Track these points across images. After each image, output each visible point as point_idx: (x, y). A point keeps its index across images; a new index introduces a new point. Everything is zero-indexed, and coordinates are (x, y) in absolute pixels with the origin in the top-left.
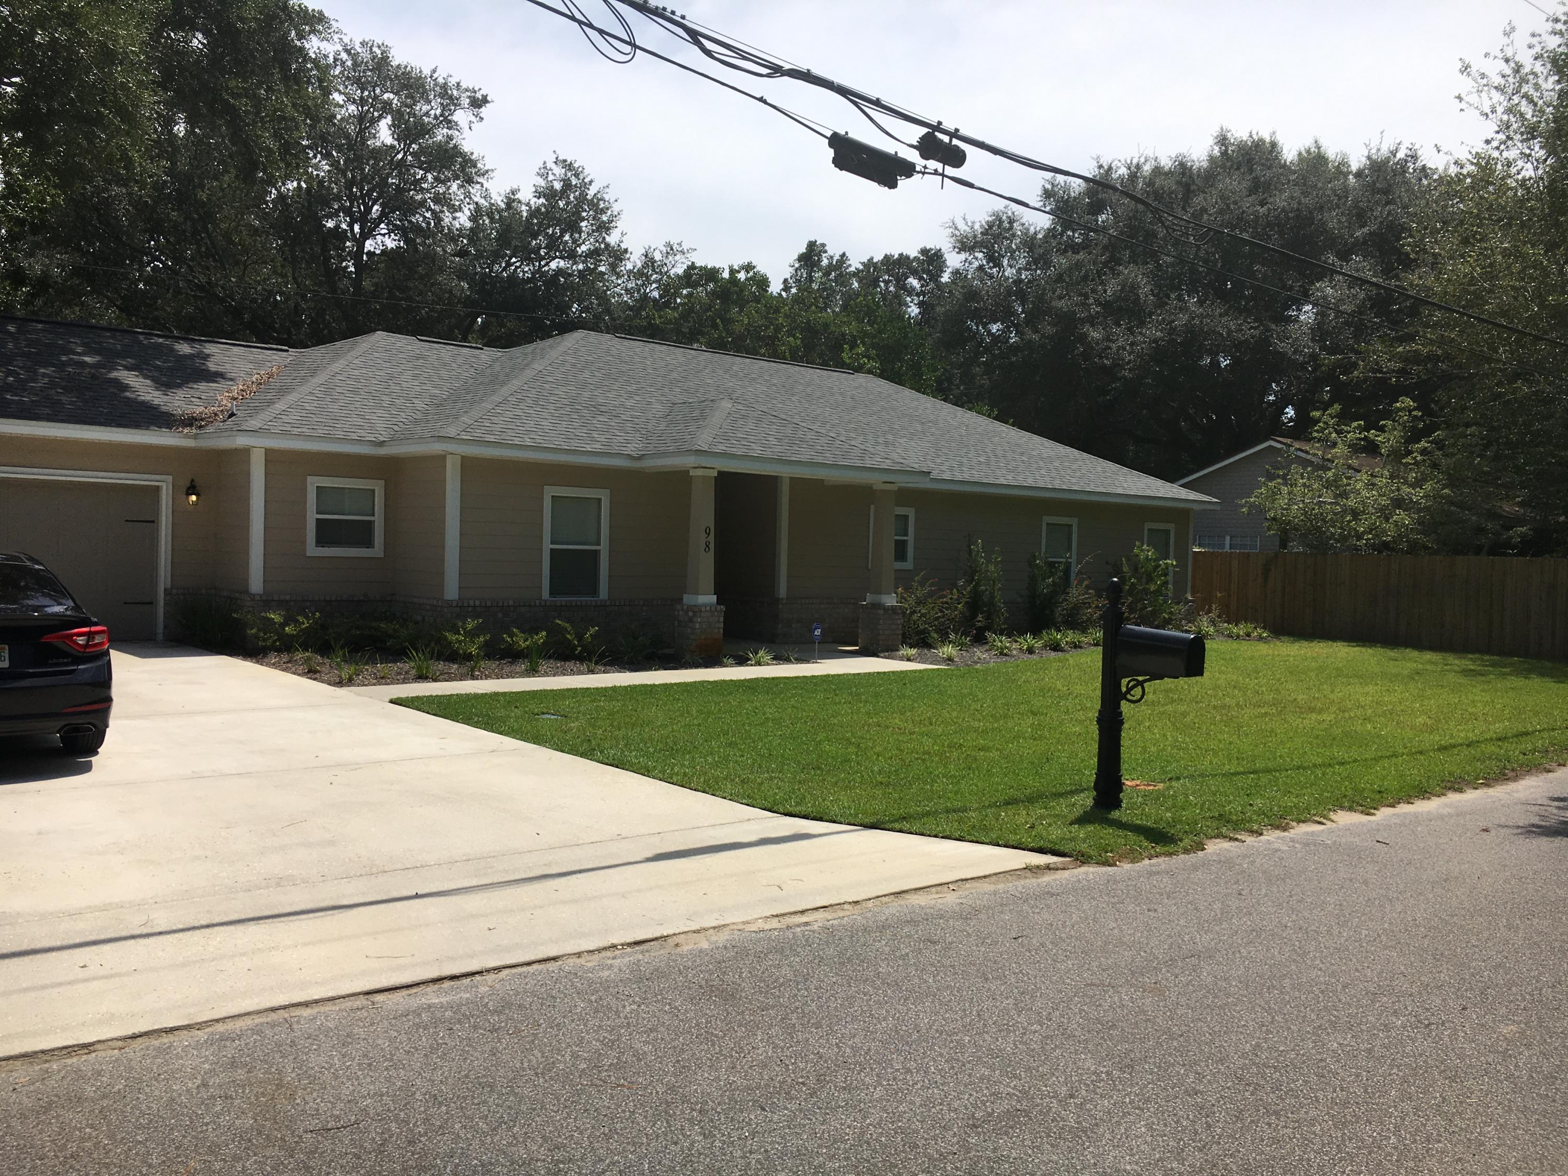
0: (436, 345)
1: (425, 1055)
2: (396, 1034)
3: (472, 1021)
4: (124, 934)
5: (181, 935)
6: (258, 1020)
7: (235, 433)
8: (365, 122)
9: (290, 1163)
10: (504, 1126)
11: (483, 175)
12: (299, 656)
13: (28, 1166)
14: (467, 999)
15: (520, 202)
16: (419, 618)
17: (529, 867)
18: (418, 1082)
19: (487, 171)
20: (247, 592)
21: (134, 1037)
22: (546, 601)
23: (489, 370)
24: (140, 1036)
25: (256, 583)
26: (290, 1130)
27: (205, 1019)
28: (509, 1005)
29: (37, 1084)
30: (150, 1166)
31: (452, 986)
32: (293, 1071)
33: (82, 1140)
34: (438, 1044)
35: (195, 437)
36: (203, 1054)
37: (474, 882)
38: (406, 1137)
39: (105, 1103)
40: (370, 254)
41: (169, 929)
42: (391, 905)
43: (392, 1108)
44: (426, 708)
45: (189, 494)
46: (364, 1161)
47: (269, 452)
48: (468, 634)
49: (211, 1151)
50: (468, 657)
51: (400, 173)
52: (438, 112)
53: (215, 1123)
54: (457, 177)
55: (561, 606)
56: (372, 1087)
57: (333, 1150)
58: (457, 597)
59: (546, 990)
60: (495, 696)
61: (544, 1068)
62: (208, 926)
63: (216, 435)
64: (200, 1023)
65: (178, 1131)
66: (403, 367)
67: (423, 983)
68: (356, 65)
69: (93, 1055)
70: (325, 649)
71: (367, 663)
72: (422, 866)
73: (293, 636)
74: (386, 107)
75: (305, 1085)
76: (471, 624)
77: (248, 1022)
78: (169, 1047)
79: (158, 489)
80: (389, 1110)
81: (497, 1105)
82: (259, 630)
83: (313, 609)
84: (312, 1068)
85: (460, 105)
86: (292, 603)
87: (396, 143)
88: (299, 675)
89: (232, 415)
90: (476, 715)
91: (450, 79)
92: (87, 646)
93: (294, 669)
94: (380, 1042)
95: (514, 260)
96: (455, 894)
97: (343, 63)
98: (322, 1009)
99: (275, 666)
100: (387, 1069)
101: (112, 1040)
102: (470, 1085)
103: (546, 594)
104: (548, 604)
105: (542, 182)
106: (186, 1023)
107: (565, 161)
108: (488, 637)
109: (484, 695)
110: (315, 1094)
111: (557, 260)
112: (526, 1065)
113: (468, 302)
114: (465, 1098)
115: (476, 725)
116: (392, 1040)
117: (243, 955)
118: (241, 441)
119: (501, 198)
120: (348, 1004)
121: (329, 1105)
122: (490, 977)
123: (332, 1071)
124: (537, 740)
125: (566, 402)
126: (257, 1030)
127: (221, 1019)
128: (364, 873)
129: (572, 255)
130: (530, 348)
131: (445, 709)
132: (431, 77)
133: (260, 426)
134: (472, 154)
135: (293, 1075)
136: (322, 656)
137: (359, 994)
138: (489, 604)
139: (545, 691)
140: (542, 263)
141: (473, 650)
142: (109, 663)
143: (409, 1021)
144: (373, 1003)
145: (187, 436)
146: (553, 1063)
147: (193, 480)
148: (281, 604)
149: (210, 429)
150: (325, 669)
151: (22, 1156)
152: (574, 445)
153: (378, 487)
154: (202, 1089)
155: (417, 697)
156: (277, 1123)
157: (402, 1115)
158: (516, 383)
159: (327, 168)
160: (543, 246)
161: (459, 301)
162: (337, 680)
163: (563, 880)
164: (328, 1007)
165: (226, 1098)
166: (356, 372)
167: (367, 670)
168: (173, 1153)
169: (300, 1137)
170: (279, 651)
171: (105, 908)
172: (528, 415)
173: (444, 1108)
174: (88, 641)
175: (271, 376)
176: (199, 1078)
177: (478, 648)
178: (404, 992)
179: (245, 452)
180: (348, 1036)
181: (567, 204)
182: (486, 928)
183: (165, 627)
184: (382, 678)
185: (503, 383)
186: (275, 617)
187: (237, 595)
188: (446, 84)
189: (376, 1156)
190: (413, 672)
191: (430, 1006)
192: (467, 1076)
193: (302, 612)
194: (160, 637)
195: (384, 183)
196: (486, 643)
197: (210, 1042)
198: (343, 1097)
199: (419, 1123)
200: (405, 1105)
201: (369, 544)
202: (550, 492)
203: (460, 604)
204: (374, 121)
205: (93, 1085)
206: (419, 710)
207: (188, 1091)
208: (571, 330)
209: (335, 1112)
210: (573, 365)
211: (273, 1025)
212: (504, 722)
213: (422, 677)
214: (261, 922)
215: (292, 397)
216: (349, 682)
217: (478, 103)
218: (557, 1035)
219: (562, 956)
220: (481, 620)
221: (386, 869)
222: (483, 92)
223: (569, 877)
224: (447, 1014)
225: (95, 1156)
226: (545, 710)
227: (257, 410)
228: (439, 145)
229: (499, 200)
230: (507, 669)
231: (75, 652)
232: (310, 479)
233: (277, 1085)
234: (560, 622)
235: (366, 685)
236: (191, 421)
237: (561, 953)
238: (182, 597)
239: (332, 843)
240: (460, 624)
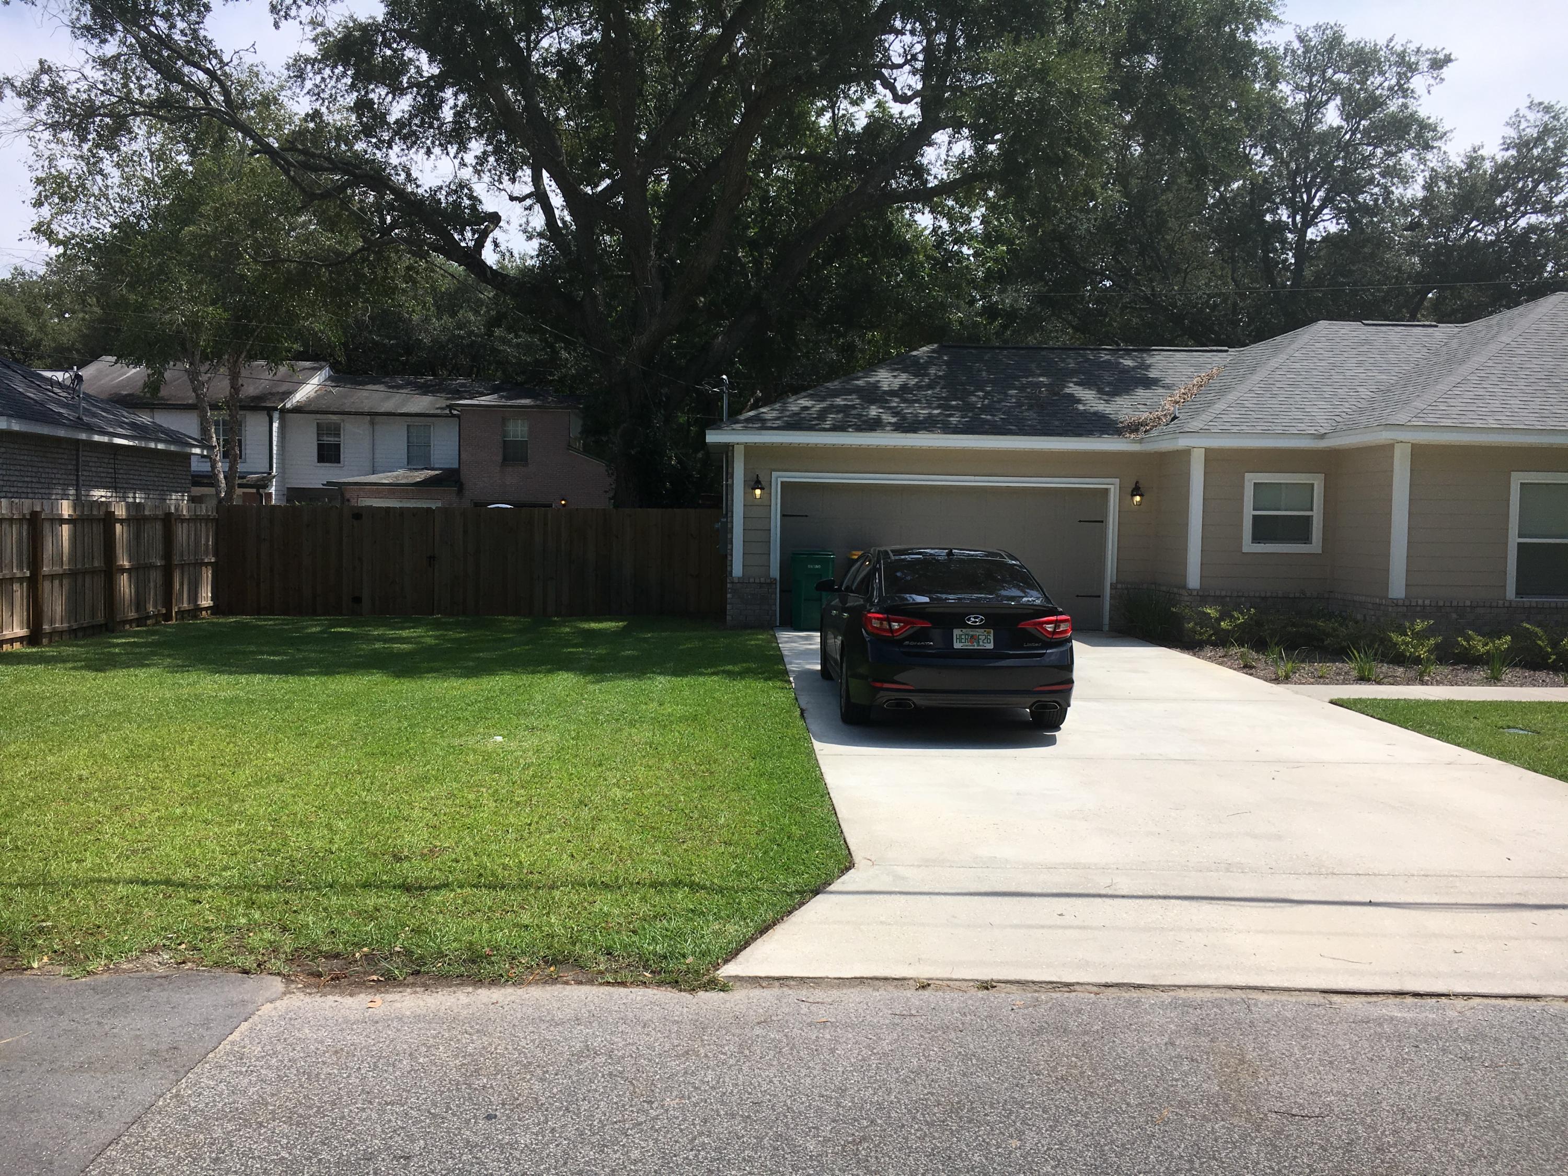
0: (1382, 328)
1: (1390, 1067)
2: (1357, 1038)
3: (1440, 1043)
4: (1092, 891)
5: (1141, 901)
6: (1217, 995)
7: (1178, 435)
8: (1313, 107)
9: (1257, 1137)
10: (1483, 1161)
11: (1441, 138)
12: (1235, 650)
13: (1028, 1077)
14: (1433, 1019)
15: (1483, 159)
16: (1359, 617)
17: (1500, 894)
18: (1384, 1091)
19: (1445, 134)
20: (1184, 587)
21: (1107, 986)
22: (1510, 602)
23: (1444, 349)
24: (1112, 986)
25: (1194, 580)
26: (1255, 1105)
27: (1168, 983)
28: (1484, 1036)
29: (1030, 1009)
30: (1128, 1104)
31: (1416, 1003)
32: (1254, 1050)
33: (1071, 1066)
34: (1404, 1059)
35: (1141, 441)
36: (1168, 1015)
37: (1435, 900)
38: (1374, 1143)
39: (1086, 1038)
40: (1312, 242)
41: (1130, 894)
42: (1344, 908)
43: (1358, 1111)
44: (1371, 712)
45: (1133, 495)
46: (1331, 1155)
47: (1208, 451)
48: (1416, 635)
49: (1181, 1105)
50: (1418, 661)
51: (1347, 153)
52: (1394, 81)
53: (1183, 1081)
54: (1411, 146)
55: (1530, 608)
56: (1334, 1085)
57: (1299, 1137)
58: (1403, 596)
59: (1527, 1029)
60: (1450, 704)
61: (1529, 1111)
62: (1165, 897)
63: (1160, 438)
64: (1164, 986)
65: (1151, 1080)
66: (1346, 355)
67: (1384, 994)
68: (1307, 50)
69: (1074, 994)
70: (1260, 646)
71: (1303, 661)
72: (1375, 875)
73: (1228, 631)
74: (1337, 89)
75: (1266, 1066)
76: (1419, 625)
77: (1207, 995)
78: (1137, 1002)
79: (1106, 491)
80: (1354, 1112)
81: (1475, 1137)
82: (1196, 624)
83: (1248, 605)
84: (1273, 1052)
85: (1418, 70)
86: (1228, 599)
87: (1344, 124)
88: (1235, 669)
89: (1175, 418)
90: (1428, 723)
91: (1409, 45)
92: (1054, 632)
93: (1229, 663)
94: (1340, 1042)
95: (1474, 223)
96: (1409, 908)
97: (1294, 52)
98: (1279, 997)
99: (1210, 659)
100: (1349, 1071)
101: (1089, 984)
102: (1442, 1109)
103: (1511, 592)
104: (1514, 605)
105: (1512, 133)
106: (1151, 983)
107: (1540, 104)
108: (1440, 639)
109: (1436, 703)
110: (1277, 1078)
111: (1528, 216)
112: (1506, 1103)
113: (1418, 278)
114: (1437, 1120)
115: (1429, 734)
116: (1353, 1045)
117: (1199, 930)
118: (1183, 443)
119: (1459, 159)
120: (1305, 998)
121: (1293, 1092)
122: (1460, 1003)
123: (1293, 1059)
124: (1503, 755)
125: (1540, 375)
126: (1217, 1004)
127: (1183, 986)
128: (1313, 872)
129: (1547, 208)
130: (1495, 319)
131: (1391, 714)
132: (1388, 46)
133: (1201, 426)
134: (1429, 118)
135: (1255, 1054)
136: (1257, 652)
137: (1316, 990)
138: (1441, 604)
139: (1512, 702)
140: (1510, 222)
141: (1422, 653)
142: (1071, 648)
143: (1370, 1028)
144: (1331, 1003)
145: (1134, 441)
146: (1540, 1108)
147: (1137, 482)
148: (1217, 600)
149: (1154, 433)
150: (1261, 665)
151: (1023, 1068)
152: (1550, 424)
153: (1317, 482)
154: (1170, 1047)
155: (1360, 699)
156: (1242, 1096)
157: (1369, 1120)
158: (1477, 360)
159: (1270, 163)
160: (1510, 202)
161: (1409, 278)
162: (1273, 677)
163: (1542, 914)
164: (1284, 997)
165: (1192, 1060)
166: (1297, 365)
167: (1304, 668)
168: (1148, 1099)
169: (1266, 1115)
170: (1215, 645)
171: (1075, 866)
172: (1493, 395)
173: (1413, 1125)
174: (1055, 629)
175: (1211, 377)
176: (1167, 1036)
177: (1428, 651)
178: (1363, 999)
179: (1185, 454)
180: (1306, 1029)
181: (1544, 150)
182: (1452, 950)
183: (1110, 619)
184: (1320, 677)
185: (1462, 362)
186: (1211, 611)
187: (1175, 590)
188: (1404, 51)
189: (1344, 1154)
190: (1355, 673)
191: (1392, 1018)
192: (1438, 1099)
193: (1237, 607)
194: (1106, 628)
195: (1330, 166)
196: (1437, 646)
197: (1174, 1005)
198: (1305, 1088)
199: (1387, 1133)
200: (1372, 1111)
201: (1307, 539)
202: (1517, 479)
203: (1407, 603)
204: (1322, 105)
205: (1075, 1021)
206: (1363, 713)
207: (1157, 1045)
208: (1544, 295)
209: (1298, 1100)
210: (1550, 334)
211: (1232, 1003)
212: (1462, 734)
213: (1363, 679)
214: (1213, 902)
215: (1231, 397)
216: (1287, 679)
217: (1439, 63)
218: (1542, 1080)
219: (1546, 996)
220: (1432, 622)
221: (1335, 871)
222: (1446, 52)
223: (1550, 912)
224: (1411, 1030)
225: (1081, 1083)
226: (1511, 724)
227: (1196, 413)
228: (1393, 116)
229: (1458, 161)
230: (1462, 676)
231: (1044, 638)
232: (1248, 476)
233: (1239, 1060)
234: (1528, 626)
235: (1303, 684)
236: (1134, 428)
237: (1543, 993)
238: (1126, 592)
239: (1279, 838)
240: (1407, 624)
